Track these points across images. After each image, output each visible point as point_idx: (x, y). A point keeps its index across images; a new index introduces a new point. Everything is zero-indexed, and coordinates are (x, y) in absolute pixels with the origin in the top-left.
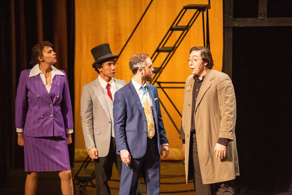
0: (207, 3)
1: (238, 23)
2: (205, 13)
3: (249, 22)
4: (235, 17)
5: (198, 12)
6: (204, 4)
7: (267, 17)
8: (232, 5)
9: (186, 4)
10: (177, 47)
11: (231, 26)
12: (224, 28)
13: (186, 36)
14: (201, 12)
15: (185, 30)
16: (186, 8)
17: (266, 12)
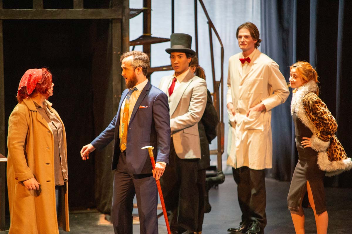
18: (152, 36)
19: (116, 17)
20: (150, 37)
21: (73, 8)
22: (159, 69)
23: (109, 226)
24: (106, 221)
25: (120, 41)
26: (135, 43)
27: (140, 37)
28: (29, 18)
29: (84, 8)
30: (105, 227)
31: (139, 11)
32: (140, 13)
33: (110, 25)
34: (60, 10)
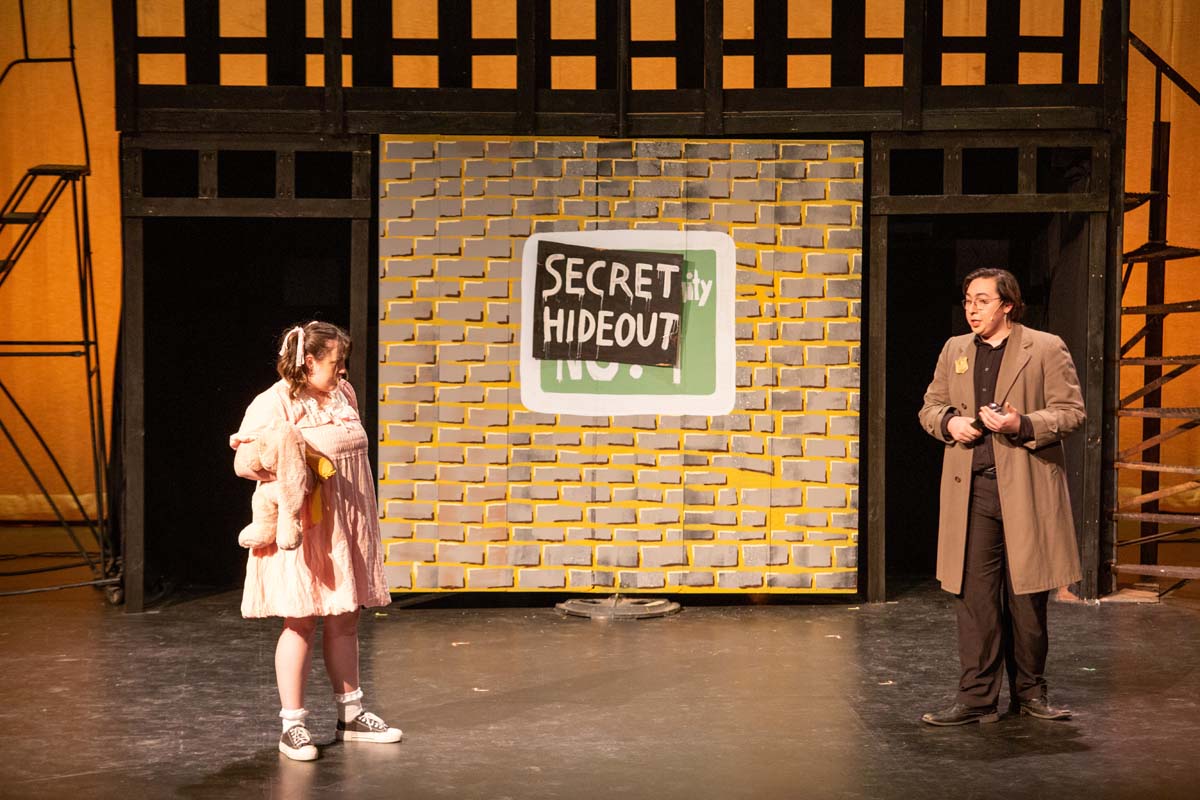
0: (82, 162)
1: (154, 209)
2: (79, 184)
3: (178, 207)
4: (148, 193)
5: (63, 182)
6: (75, 164)
7: (219, 196)
8: (140, 168)
9: (33, 164)
10: (15, 262)
11: (139, 214)
12: (124, 219)
13: (36, 236)
14: (70, 184)
15: (34, 222)
16: (35, 172)
17: (216, 187)
18: (1168, 244)
19: (1096, 209)
20: (1164, 247)
21: (1016, 192)
22: (1180, 308)
23: (1076, 604)
24: (1071, 594)
25: (1104, 254)
26: (1131, 258)
27: (1143, 247)
28: (936, 210)
29: (1038, 192)
30: (1069, 605)
31: (1142, 198)
32: (1146, 200)
33: (1086, 224)
34: (993, 196)
